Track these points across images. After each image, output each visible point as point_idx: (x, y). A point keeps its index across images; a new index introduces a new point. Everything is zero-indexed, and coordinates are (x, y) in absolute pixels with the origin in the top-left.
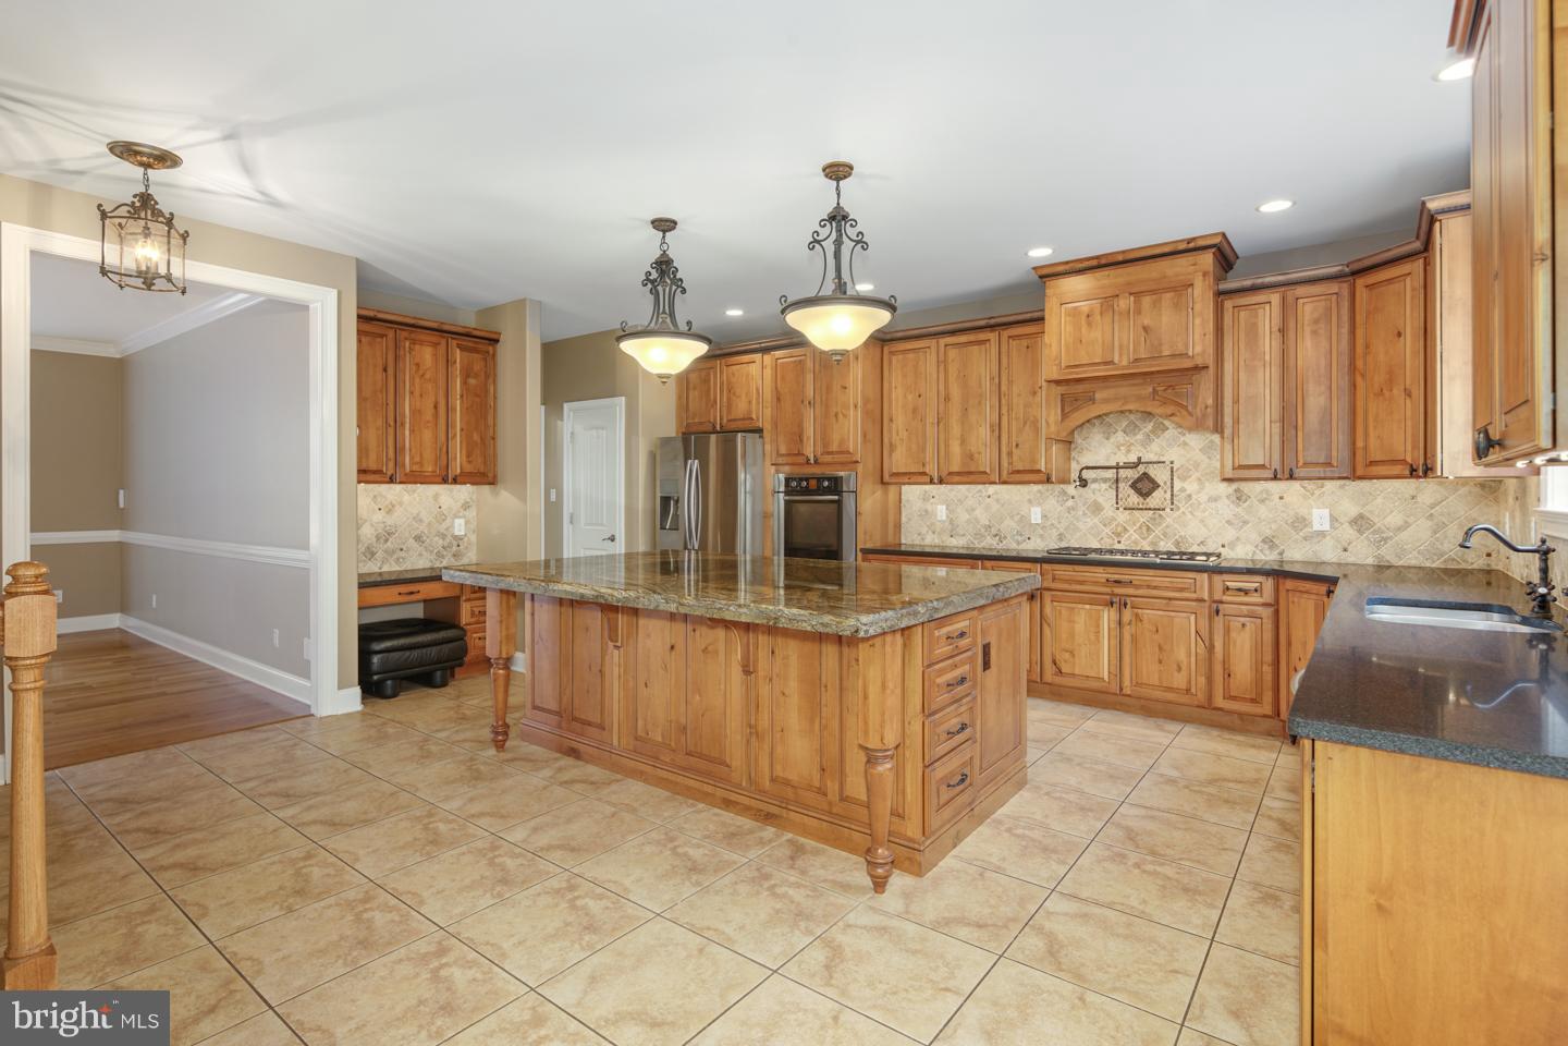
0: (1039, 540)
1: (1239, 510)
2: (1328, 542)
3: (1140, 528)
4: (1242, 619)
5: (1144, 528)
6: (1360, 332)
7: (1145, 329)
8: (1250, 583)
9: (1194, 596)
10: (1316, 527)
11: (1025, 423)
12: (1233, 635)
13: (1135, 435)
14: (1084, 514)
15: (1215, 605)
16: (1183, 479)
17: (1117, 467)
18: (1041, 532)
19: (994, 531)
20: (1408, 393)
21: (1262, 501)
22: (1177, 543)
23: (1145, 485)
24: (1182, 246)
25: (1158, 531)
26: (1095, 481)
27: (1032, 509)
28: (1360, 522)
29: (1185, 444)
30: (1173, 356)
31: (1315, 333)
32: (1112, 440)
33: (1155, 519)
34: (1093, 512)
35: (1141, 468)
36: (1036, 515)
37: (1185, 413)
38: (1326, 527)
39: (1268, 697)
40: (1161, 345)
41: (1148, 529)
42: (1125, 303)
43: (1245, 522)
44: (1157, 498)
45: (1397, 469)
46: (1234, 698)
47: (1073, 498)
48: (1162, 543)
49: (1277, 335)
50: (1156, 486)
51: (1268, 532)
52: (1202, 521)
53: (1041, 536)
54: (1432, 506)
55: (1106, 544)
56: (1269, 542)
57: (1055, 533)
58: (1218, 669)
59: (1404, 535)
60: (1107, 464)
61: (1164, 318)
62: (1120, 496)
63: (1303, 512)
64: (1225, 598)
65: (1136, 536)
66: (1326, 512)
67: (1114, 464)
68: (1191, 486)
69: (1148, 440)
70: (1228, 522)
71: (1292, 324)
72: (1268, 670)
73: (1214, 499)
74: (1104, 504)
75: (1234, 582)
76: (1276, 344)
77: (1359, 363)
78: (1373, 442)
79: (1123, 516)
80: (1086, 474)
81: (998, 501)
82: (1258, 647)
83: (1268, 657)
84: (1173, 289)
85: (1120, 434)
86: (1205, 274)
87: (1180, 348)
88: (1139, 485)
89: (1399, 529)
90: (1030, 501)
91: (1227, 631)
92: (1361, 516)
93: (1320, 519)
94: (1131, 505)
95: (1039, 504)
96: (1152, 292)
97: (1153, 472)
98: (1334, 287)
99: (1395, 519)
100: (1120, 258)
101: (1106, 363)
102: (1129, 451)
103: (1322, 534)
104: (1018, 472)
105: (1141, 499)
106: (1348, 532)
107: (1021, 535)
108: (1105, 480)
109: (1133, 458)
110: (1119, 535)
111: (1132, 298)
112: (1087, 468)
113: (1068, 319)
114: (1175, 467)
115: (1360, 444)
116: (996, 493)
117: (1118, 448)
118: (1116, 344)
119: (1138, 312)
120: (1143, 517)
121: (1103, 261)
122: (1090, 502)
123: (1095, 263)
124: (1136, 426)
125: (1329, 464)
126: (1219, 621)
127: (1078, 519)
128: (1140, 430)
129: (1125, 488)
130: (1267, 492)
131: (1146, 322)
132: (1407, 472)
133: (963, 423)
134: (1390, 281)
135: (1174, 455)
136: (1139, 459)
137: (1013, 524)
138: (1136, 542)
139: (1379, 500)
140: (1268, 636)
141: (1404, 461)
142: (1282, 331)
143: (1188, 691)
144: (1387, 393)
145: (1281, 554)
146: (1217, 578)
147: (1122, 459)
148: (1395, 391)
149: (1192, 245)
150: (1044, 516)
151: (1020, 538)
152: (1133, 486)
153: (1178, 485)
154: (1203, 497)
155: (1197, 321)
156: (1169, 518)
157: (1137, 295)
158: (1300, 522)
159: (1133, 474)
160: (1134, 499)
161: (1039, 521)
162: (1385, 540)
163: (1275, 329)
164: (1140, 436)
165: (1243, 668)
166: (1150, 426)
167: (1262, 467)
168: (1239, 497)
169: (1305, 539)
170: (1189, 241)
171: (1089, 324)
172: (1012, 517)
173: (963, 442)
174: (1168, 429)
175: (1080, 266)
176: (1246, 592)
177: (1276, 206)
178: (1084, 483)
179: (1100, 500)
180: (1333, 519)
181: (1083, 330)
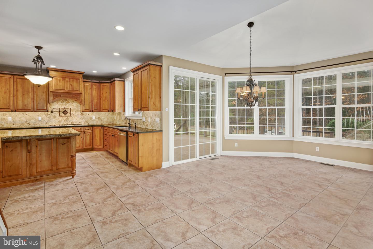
0: (41, 124)
1: (82, 117)
2: (95, 121)
3: (64, 120)
4: (88, 134)
5: (65, 121)
6: (101, 91)
7: (71, 85)
8: (89, 128)
9: (80, 131)
10: (93, 119)
11: (41, 99)
12: (87, 136)
13: (63, 103)
14: (52, 118)
15: (84, 132)
16: (73, 111)
17: (60, 109)
18: (41, 122)
19: (27, 123)
20: (108, 101)
21: (86, 115)
22: (72, 123)
23: (65, 112)
24: (78, 72)
25: (68, 121)
26: (55, 111)
27: (39, 117)
28: (99, 118)
29: (73, 105)
30: (76, 91)
31: (95, 90)
32: (58, 104)
33: (67, 119)
34: (54, 118)
35: (65, 110)
36: (40, 119)
37: (78, 100)
38: (95, 119)
39: (92, 145)
40: (74, 88)
41: (66, 120)
42: (67, 79)
43: (83, 119)
44: (68, 115)
45: (106, 111)
46: (87, 146)
47: (49, 115)
48: (69, 123)
49: (90, 89)
50: (68, 113)
51: (87, 120)
52: (76, 119)
53: (41, 123)
54: (107, 116)
55: (57, 124)
56: (87, 122)
57: (45, 122)
58: (84, 142)
59: (104, 120)
60: (57, 108)
61: (75, 84)
62: (60, 114)
63: (92, 117)
64: (85, 131)
65: (63, 122)
66: (95, 117)
67: (59, 108)
68: (74, 113)
69: (66, 104)
70: (80, 119)
71: (92, 88)
72: (92, 141)
73: (78, 115)
74: (57, 116)
75: (87, 128)
76: (90, 91)
77: (101, 96)
78: (103, 107)
79: (61, 118)
80: (53, 110)
81: (29, 116)
82: (90, 138)
83: (92, 139)
84: (76, 79)
85: (60, 103)
86: (81, 78)
87: (77, 89)
88: (64, 112)
89: (104, 119)
90: (38, 116)
91: (86, 136)
92: (99, 117)
93: (94, 118)
94: (62, 116)
95: (41, 116)
96: (72, 79)
97: (67, 110)
98: (98, 84)
99: (103, 118)
100: (66, 71)
101: (63, 90)
102: (62, 106)
103: (94, 120)
104: (39, 109)
105: (65, 115)
106: (97, 120)
107: (36, 123)
108: (57, 111)
109: (63, 107)
110: (60, 122)
111: (68, 79)
112: (54, 109)
113: (55, 80)
114: (71, 109)
115: (101, 107)
116: (28, 114)
117: (60, 105)
118: (65, 86)
119: (70, 81)
120: (65, 118)
121: (63, 71)
122: (54, 115)
123: (61, 70)
124: (64, 101)
125: (97, 110)
126: (84, 135)
127: (50, 119)
128: (64, 102)
129: (61, 113)
130: (86, 114)
131: (71, 84)
132: (108, 111)
133: (22, 97)
134: (105, 85)
135: (71, 107)
136: (65, 107)
137: (33, 121)
138: (63, 123)
139: (101, 115)
140: (92, 136)
141: (107, 110)
142: (91, 89)
143: (79, 147)
144: (105, 100)
145: (88, 123)
146: (84, 127)
147: (61, 107)
148: (106, 100)
149: (79, 73)
150: (42, 119)
151: (35, 124)
152: (63, 113)
153: (72, 112)
154: (76, 115)
155: (80, 85)
156: (70, 118)
157: (69, 79)
158: (91, 118)
159: (63, 110)
160: (63, 115)
161: (41, 120)
162: (102, 120)
163: (90, 88)
164: (64, 103)
165: (88, 141)
166: (66, 102)
167: (88, 110)
168: (82, 115)
169: (92, 121)
170: (79, 72)
171: (60, 82)
172: (33, 119)
173: (23, 101)
174: (70, 102)
175: (59, 70)
176: (88, 129)
177: (95, 72)
178: (52, 112)
179: (56, 115)
180: (96, 118)
181: (58, 82)
